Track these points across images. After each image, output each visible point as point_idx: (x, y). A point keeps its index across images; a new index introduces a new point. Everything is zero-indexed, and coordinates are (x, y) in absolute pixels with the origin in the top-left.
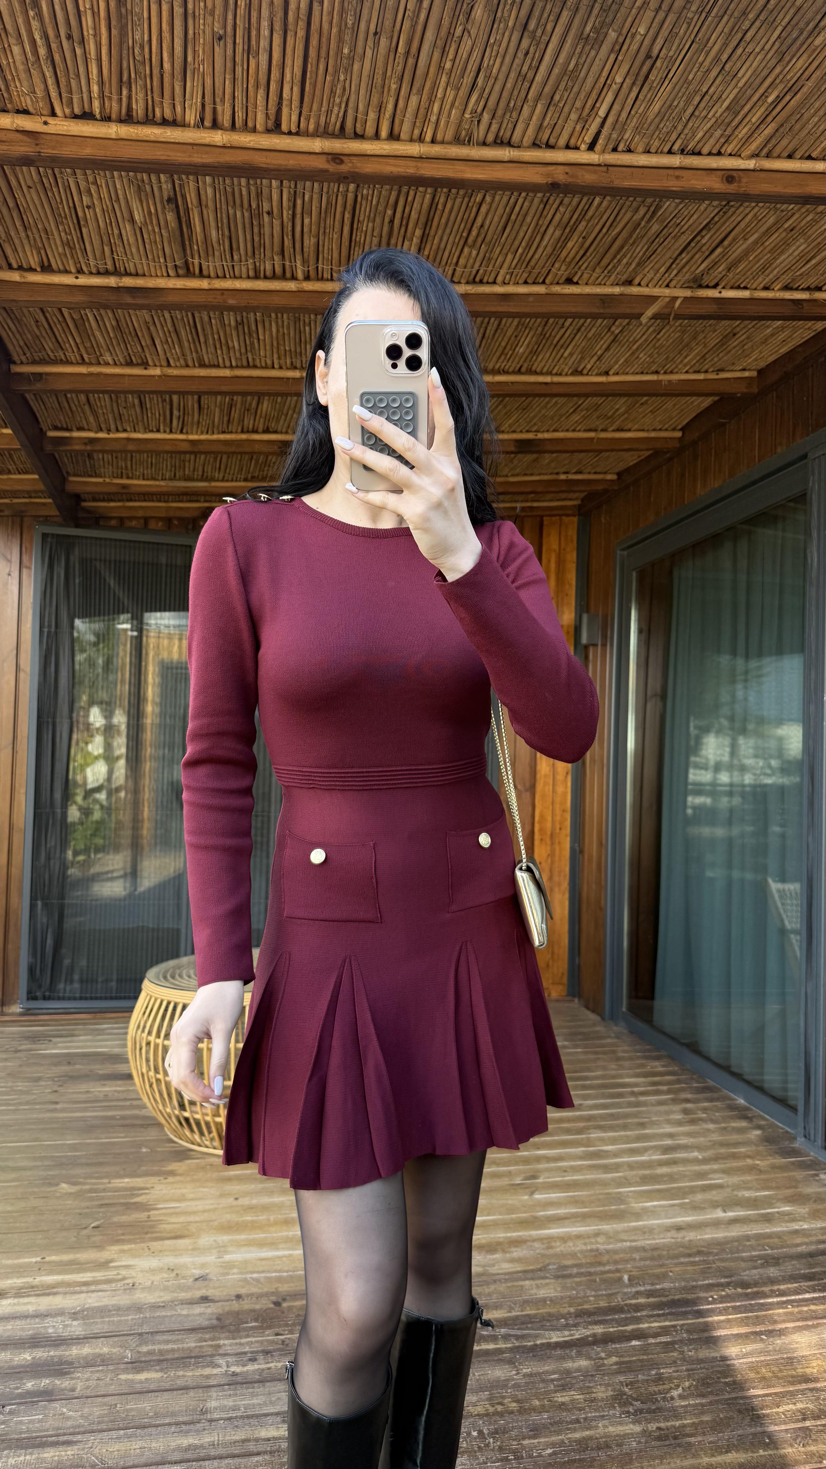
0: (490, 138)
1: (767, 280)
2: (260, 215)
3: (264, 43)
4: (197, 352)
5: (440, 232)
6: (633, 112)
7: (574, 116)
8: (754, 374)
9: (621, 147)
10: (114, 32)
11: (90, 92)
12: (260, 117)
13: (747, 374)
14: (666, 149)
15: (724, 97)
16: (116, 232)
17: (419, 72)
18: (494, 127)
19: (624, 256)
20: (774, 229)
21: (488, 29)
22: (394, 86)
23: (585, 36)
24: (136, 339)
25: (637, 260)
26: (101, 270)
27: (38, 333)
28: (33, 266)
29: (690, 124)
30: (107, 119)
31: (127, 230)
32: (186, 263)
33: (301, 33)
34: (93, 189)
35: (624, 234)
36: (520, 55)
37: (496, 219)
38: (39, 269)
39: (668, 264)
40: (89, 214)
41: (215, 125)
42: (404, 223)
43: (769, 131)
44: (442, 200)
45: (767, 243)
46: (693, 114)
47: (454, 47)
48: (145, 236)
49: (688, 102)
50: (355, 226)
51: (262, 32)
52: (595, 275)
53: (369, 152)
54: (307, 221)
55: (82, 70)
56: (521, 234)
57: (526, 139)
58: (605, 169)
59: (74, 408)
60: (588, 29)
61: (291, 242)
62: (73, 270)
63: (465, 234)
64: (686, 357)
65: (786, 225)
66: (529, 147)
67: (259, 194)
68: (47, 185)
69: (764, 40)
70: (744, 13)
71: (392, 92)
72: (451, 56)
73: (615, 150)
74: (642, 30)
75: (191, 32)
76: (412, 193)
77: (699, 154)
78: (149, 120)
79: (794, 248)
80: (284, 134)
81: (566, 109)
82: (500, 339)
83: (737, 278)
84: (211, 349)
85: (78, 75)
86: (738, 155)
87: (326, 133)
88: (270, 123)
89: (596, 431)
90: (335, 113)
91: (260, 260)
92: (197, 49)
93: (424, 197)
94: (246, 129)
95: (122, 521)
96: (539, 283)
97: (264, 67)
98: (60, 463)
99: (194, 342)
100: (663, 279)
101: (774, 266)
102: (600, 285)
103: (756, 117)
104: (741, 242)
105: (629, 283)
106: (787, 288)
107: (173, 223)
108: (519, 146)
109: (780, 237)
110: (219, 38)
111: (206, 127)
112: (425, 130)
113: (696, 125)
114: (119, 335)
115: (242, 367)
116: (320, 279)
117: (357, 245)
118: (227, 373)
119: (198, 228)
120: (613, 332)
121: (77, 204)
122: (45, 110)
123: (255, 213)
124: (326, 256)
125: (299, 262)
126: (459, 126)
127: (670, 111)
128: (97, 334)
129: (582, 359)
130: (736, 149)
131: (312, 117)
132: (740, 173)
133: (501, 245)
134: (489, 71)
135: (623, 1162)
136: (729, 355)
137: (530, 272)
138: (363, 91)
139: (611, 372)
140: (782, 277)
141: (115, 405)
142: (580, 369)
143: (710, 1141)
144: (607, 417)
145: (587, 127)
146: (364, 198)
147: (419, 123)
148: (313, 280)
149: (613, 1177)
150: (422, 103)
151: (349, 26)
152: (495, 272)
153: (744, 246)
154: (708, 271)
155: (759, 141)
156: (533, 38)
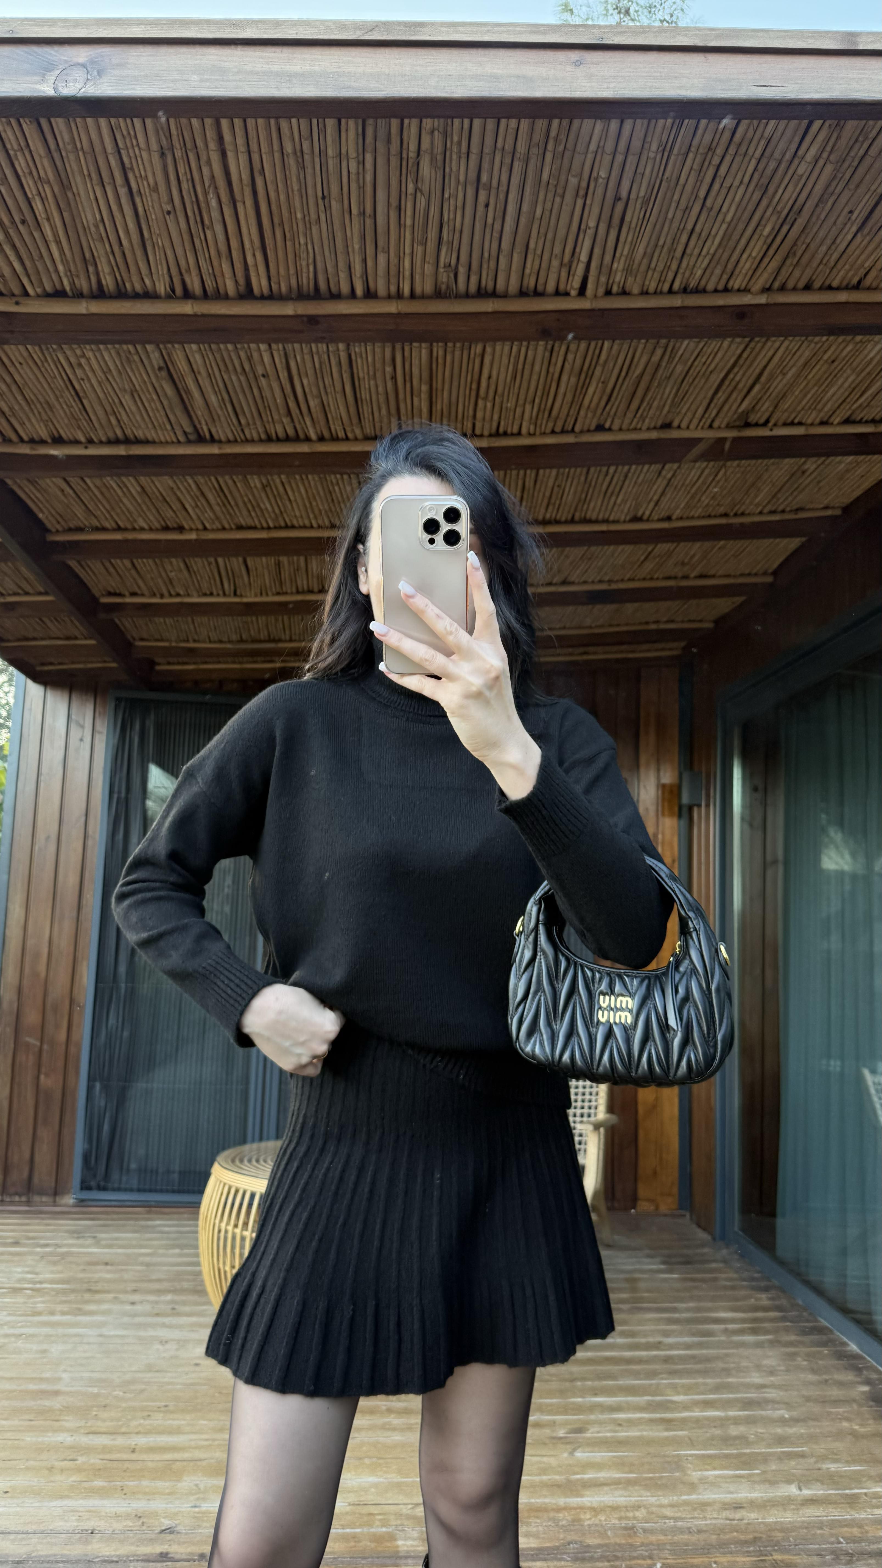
0: (473, 288)
1: (822, 414)
2: (256, 379)
3: (215, 214)
4: (230, 514)
5: (447, 386)
6: (618, 255)
7: (555, 263)
8: (839, 512)
9: (615, 289)
10: (65, 212)
11: (57, 270)
12: (230, 284)
13: (830, 513)
14: (666, 288)
15: (713, 233)
17: (380, 229)
18: (474, 278)
19: (653, 399)
20: (813, 362)
22: (357, 247)
23: (543, 185)
24: (165, 504)
25: (668, 403)
26: (111, 440)
27: (66, 501)
28: (44, 438)
29: (685, 261)
30: (79, 295)
31: (127, 399)
32: (195, 427)
33: (249, 202)
34: (83, 362)
35: (647, 375)
36: (481, 208)
37: (503, 370)
38: (52, 443)
39: (705, 405)
40: (86, 386)
41: (187, 295)
42: (408, 378)
43: (774, 264)
44: (441, 353)
45: (810, 376)
46: (684, 252)
47: (409, 203)
48: (146, 404)
49: (675, 241)
50: (357, 384)
51: (211, 205)
52: (626, 421)
53: (344, 312)
54: (305, 382)
55: (42, 248)
57: (511, 289)
58: (600, 313)
60: (545, 178)
61: (295, 404)
62: (84, 441)
63: (474, 387)
64: (755, 498)
65: (825, 358)
66: (515, 296)
67: (250, 358)
69: (741, 173)
70: (710, 150)
71: (357, 254)
72: (409, 213)
73: (608, 293)
74: (603, 174)
75: (140, 209)
76: (407, 348)
77: (705, 291)
78: (121, 294)
79: (842, 379)
80: (257, 299)
81: (546, 256)
82: (543, 489)
83: (786, 414)
84: (245, 512)
85: (42, 256)
86: (746, 290)
87: (301, 296)
88: (242, 288)
89: (675, 578)
90: (305, 275)
91: (268, 422)
92: (151, 224)
93: (420, 352)
94: (220, 296)
95: (196, 683)
96: (567, 432)
97: (221, 237)
98: (122, 628)
99: (224, 505)
100: (704, 420)
101: (825, 399)
102: (635, 429)
103: (756, 250)
104: (780, 378)
105: (667, 426)
106: (847, 421)
107: (169, 390)
108: (505, 296)
109: (823, 369)
110: (169, 213)
111: (177, 298)
112: (401, 286)
113: (691, 264)
114: (147, 500)
115: (280, 528)
116: (335, 439)
117: (364, 402)
118: (264, 535)
119: (196, 394)
120: (665, 477)
121: (71, 377)
122: (17, 291)
123: (251, 376)
124: (334, 415)
125: (309, 423)
126: (436, 279)
127: (658, 251)
128: (125, 500)
129: (638, 505)
130: (744, 284)
131: (282, 280)
132: (752, 309)
133: (515, 395)
134: (451, 224)
135: (691, 1417)
136: (804, 493)
137: (555, 421)
138: (327, 253)
139: (674, 518)
140: (838, 412)
141: (162, 571)
142: (638, 517)
143: (803, 1396)
144: (683, 564)
145: (572, 272)
146: (358, 355)
147: (393, 279)
148: (329, 441)
149: (674, 1435)
150: (391, 260)
151: (296, 192)
152: (517, 423)
153: (784, 382)
154: (752, 408)
155: (767, 274)
156: (489, 190)
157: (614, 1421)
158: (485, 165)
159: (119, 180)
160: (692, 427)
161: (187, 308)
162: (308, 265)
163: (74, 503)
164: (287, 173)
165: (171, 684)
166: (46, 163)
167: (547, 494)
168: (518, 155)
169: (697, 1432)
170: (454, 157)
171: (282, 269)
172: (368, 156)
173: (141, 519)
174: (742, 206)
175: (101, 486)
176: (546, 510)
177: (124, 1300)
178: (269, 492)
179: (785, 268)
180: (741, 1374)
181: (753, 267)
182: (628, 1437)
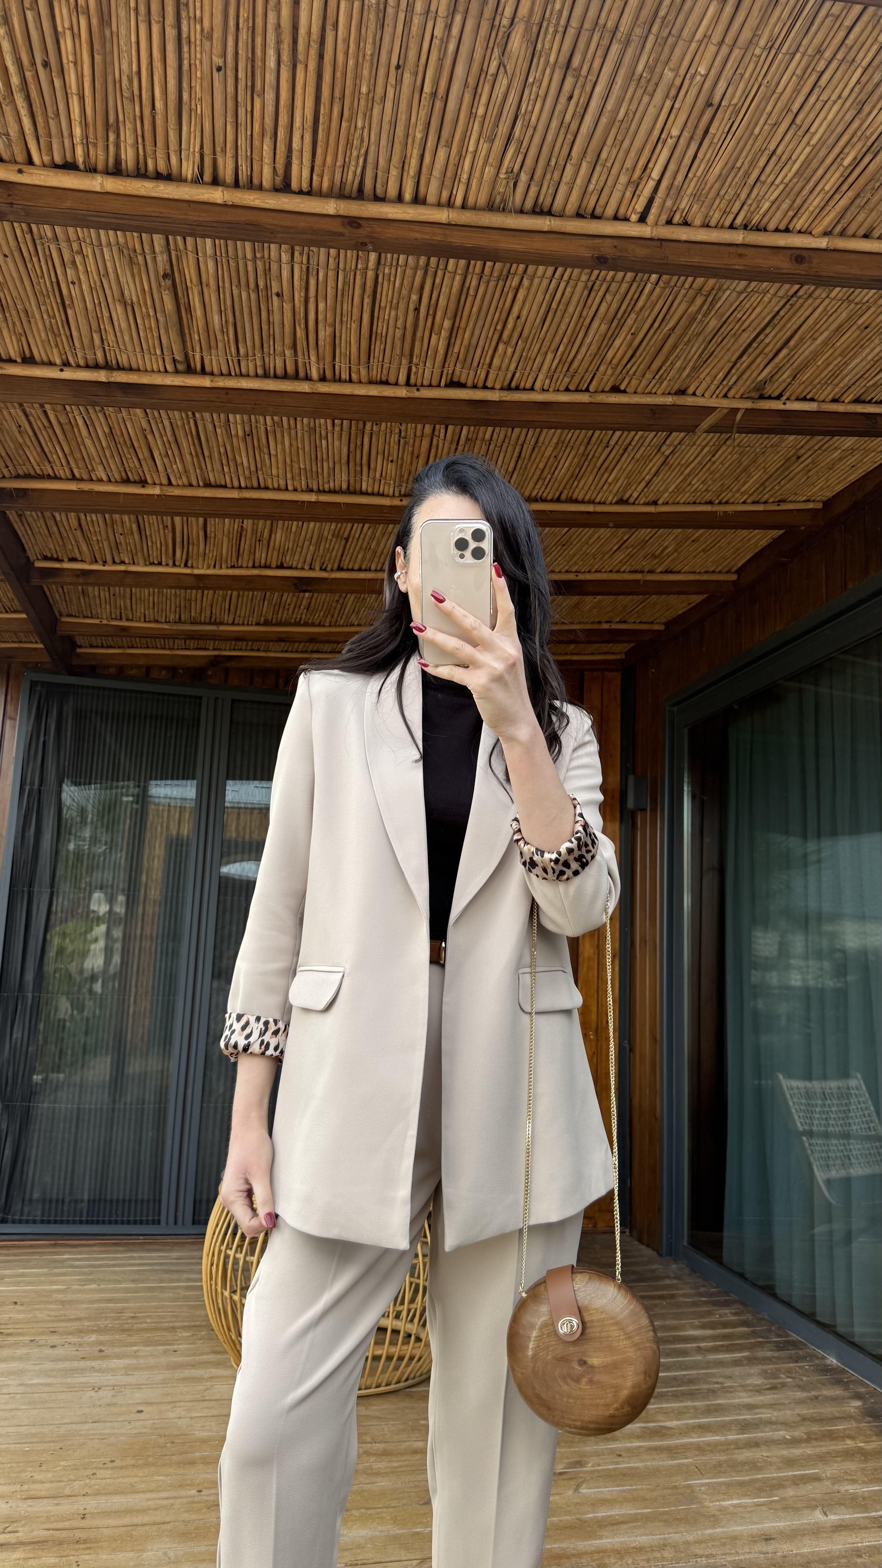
0: (529, 204)
1: (837, 390)
2: (268, 298)
3: (270, 77)
4: (201, 469)
5: (471, 325)
6: (690, 175)
7: (623, 179)
8: (820, 506)
9: (676, 219)
10: (98, 58)
11: (71, 136)
12: (267, 171)
13: (811, 506)
14: (728, 223)
15: (794, 157)
16: (106, 314)
17: (449, 117)
18: (533, 190)
19: (678, 357)
20: (847, 325)
21: (526, 65)
22: (419, 136)
23: (636, 77)
24: (131, 450)
25: (691, 364)
26: (91, 363)
27: (21, 441)
28: (13, 357)
29: (755, 191)
30: (92, 170)
31: (118, 311)
32: (186, 355)
33: (312, 65)
34: (78, 259)
35: (678, 331)
36: (563, 99)
37: (535, 307)
38: (19, 360)
39: (726, 369)
40: (75, 291)
41: (216, 182)
42: (431, 312)
43: (844, 202)
45: (838, 344)
46: (758, 179)
47: (487, 88)
48: (139, 321)
49: (753, 164)
50: (376, 315)
51: (267, 64)
52: (644, 382)
53: (390, 216)
54: (321, 306)
55: (61, 106)
56: (563, 327)
57: (569, 207)
58: (658, 243)
59: (64, 533)
60: (640, 67)
61: (304, 333)
62: (58, 361)
63: (499, 327)
64: (743, 485)
65: (860, 322)
66: (572, 217)
67: (267, 271)
68: (26, 254)
69: (841, 86)
70: (819, 51)
71: (416, 146)
72: (484, 99)
73: (669, 222)
74: (702, 70)
75: (186, 62)
76: (440, 273)
77: (765, 230)
78: (140, 174)
79: (868, 350)
80: (295, 193)
81: (615, 171)
82: (537, 460)
83: (802, 387)
84: (217, 466)
85: (57, 112)
86: (808, 232)
87: (341, 195)
88: (279, 180)
89: (642, 572)
90: (352, 168)
91: (269, 354)
92: (193, 84)
93: (454, 279)
94: (251, 186)
95: (121, 669)
96: (582, 391)
97: (270, 108)
98: (50, 600)
99: (197, 455)
100: (721, 387)
101: (844, 372)
102: (650, 393)
103: (829, 184)
104: (808, 343)
105: (682, 392)
106: (857, 401)
107: (169, 304)
108: (561, 215)
109: (855, 335)
110: (219, 69)
111: (205, 183)
112: (454, 192)
113: (761, 194)
114: (112, 444)
115: (253, 488)
116: (337, 379)
117: (379, 338)
118: (235, 494)
119: (198, 312)
120: (663, 453)
121: (61, 277)
122: (20, 157)
123: (263, 294)
124: (343, 350)
125: (313, 359)
126: (493, 188)
127: (732, 174)
128: (88, 442)
129: (629, 485)
130: (806, 225)
131: (326, 171)
132: (811, 253)
133: (540, 341)
134: (527, 118)
135: (691, 1444)
136: (792, 482)
137: (573, 376)
138: (383, 142)
139: (660, 502)
140: (854, 387)
141: (110, 531)
142: (625, 498)
143: (799, 1415)
144: (654, 556)
145: (638, 192)
146: (386, 278)
147: (448, 182)
148: (329, 381)
149: (680, 1464)
150: (451, 158)
151: (368, 58)
152: (533, 375)
153: (812, 348)
154: (771, 378)
155: (832, 215)
156: (577, 77)
157: (612, 1452)
158: (581, 45)
159: (170, 20)
160: (707, 395)
161: (217, 195)
162: (358, 157)
163: (29, 443)
164: (363, 31)
165: (93, 669)
167: (541, 466)
168: (619, 35)
169: (701, 1459)
170: (551, 30)
171: (329, 159)
172: (458, 18)
173: (100, 468)
174: (832, 127)
175: (63, 420)
176: (536, 484)
177: (43, 1342)
178: (249, 439)
179: (852, 209)
180: (729, 1395)
181: (822, 204)
182: (631, 1468)
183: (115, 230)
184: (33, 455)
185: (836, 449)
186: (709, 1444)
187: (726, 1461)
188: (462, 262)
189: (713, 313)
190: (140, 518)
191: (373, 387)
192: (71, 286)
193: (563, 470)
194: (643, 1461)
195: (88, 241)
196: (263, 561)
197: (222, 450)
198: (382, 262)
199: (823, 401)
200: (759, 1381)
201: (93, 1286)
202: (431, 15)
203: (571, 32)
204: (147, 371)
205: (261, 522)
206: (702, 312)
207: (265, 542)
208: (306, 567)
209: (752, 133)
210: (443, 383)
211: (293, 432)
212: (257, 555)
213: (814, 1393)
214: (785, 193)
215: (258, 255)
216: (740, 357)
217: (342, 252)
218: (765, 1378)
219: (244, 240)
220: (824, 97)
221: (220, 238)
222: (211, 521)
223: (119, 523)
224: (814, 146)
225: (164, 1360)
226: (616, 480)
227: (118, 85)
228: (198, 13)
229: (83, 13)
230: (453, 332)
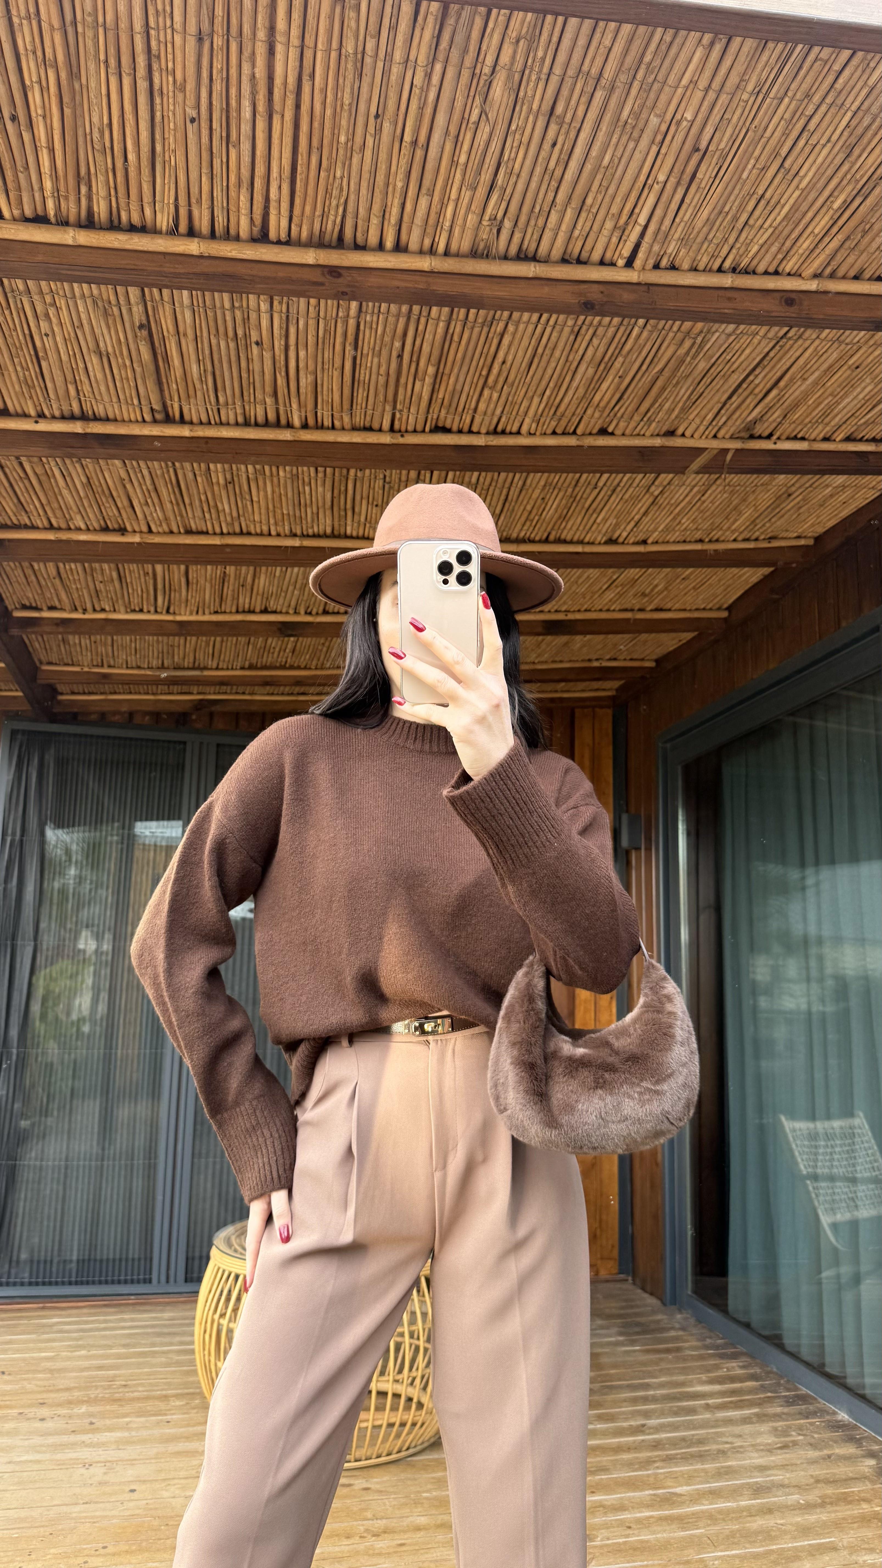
0: (513, 250)
1: (828, 429)
2: (247, 348)
3: (246, 128)
4: (182, 516)
5: (456, 370)
6: (677, 220)
7: (609, 225)
8: (811, 542)
9: (664, 263)
10: (67, 111)
11: (42, 189)
12: (244, 222)
13: (802, 542)
14: (716, 266)
15: (782, 201)
16: (81, 365)
17: (429, 165)
18: (517, 237)
19: (666, 400)
20: (837, 366)
21: (509, 112)
22: (399, 184)
23: (621, 123)
24: (110, 500)
25: (680, 405)
26: (66, 414)
29: (744, 235)
30: (64, 223)
31: (94, 361)
32: (165, 404)
33: (289, 115)
34: (52, 311)
35: (666, 373)
36: (547, 146)
37: (520, 353)
39: (715, 410)
40: (49, 343)
41: (191, 233)
42: (414, 359)
43: (834, 244)
44: (458, 330)
45: (829, 384)
46: (746, 223)
47: (469, 136)
48: (115, 371)
49: (741, 208)
50: (358, 363)
51: (242, 114)
52: (633, 424)
53: (371, 265)
54: (302, 354)
55: (31, 161)
56: (549, 371)
57: (554, 252)
58: (646, 287)
59: (43, 582)
60: (626, 112)
61: (285, 381)
62: (33, 413)
63: (484, 373)
64: (734, 523)
65: (850, 362)
66: (557, 262)
67: (246, 320)
69: (831, 129)
70: (808, 96)
71: (397, 195)
72: (466, 147)
73: (656, 267)
74: (689, 116)
75: (158, 114)
76: (423, 320)
77: (754, 273)
78: (114, 226)
79: (859, 389)
80: (273, 243)
81: (600, 217)
82: (524, 504)
83: (793, 426)
84: (198, 513)
85: (27, 168)
86: (797, 275)
87: (321, 244)
88: (256, 230)
89: (632, 610)
90: (332, 218)
91: (250, 402)
92: (166, 136)
93: (437, 325)
94: (228, 236)
95: (103, 715)
96: (569, 433)
97: (246, 158)
98: (31, 649)
99: (178, 504)
100: (710, 428)
101: (836, 411)
102: (638, 435)
103: (819, 227)
104: (799, 383)
105: (671, 433)
106: (848, 440)
107: (146, 354)
108: (546, 261)
109: (846, 375)
110: (193, 120)
111: (180, 235)
112: (436, 240)
113: (750, 237)
114: (90, 495)
115: (235, 534)
116: (320, 427)
117: (361, 385)
118: (217, 541)
119: (176, 361)
120: (653, 493)
121: (34, 331)
123: (242, 343)
124: (325, 398)
125: (295, 406)
126: (476, 236)
127: (720, 219)
128: (65, 492)
129: (617, 525)
130: (796, 267)
131: (305, 221)
132: (801, 295)
133: (526, 386)
134: (510, 166)
135: (702, 1512)
136: (782, 520)
137: (560, 420)
138: (364, 191)
139: (650, 541)
140: (844, 426)
141: (89, 579)
142: (614, 538)
143: (812, 1476)
144: (644, 595)
145: (624, 238)
146: (368, 325)
147: (430, 230)
148: (311, 428)
149: (692, 1535)
150: (433, 206)
151: (346, 108)
152: (519, 419)
153: (803, 388)
154: (760, 418)
155: (822, 257)
156: (561, 125)
157: (621, 1523)
158: (565, 92)
159: (141, 71)
160: (696, 436)
161: (193, 247)
162: (337, 206)
164: (341, 80)
165: (74, 716)
166: (58, 38)
167: (529, 508)
168: (603, 82)
169: (714, 1529)
170: (534, 77)
171: (308, 208)
172: (438, 67)
173: (79, 517)
174: (821, 171)
175: (39, 470)
176: (524, 525)
177: (31, 1415)
178: (230, 487)
179: (842, 251)
180: (739, 1455)
181: (812, 247)
182: (642, 1541)
183: (89, 283)
184: (10, 506)
185: (827, 486)
186: (720, 1511)
187: (738, 1530)
188: (446, 310)
189: (701, 355)
190: (120, 566)
191: (356, 433)
192: (45, 338)
193: (551, 512)
194: (654, 1533)
195: (61, 293)
196: (247, 606)
197: (203, 498)
198: (364, 309)
199: (814, 440)
200: (770, 1439)
201: (83, 1352)
202: (411, 64)
203: (554, 80)
204: (124, 421)
205: (244, 569)
206: (691, 354)
207: (249, 587)
208: (291, 611)
209: (740, 177)
210: (427, 429)
211: (275, 480)
212: (241, 601)
213: (826, 1452)
214: (775, 236)
215: (237, 304)
216: (730, 397)
217: (322, 302)
218: (776, 1436)
219: (221, 291)
220: (813, 141)
221: (196, 290)
222: (192, 568)
223: (99, 572)
224: (803, 190)
225: (156, 1432)
226: (605, 520)
227: (88, 137)
228: (170, 65)
229: (51, 66)
230: (437, 377)
